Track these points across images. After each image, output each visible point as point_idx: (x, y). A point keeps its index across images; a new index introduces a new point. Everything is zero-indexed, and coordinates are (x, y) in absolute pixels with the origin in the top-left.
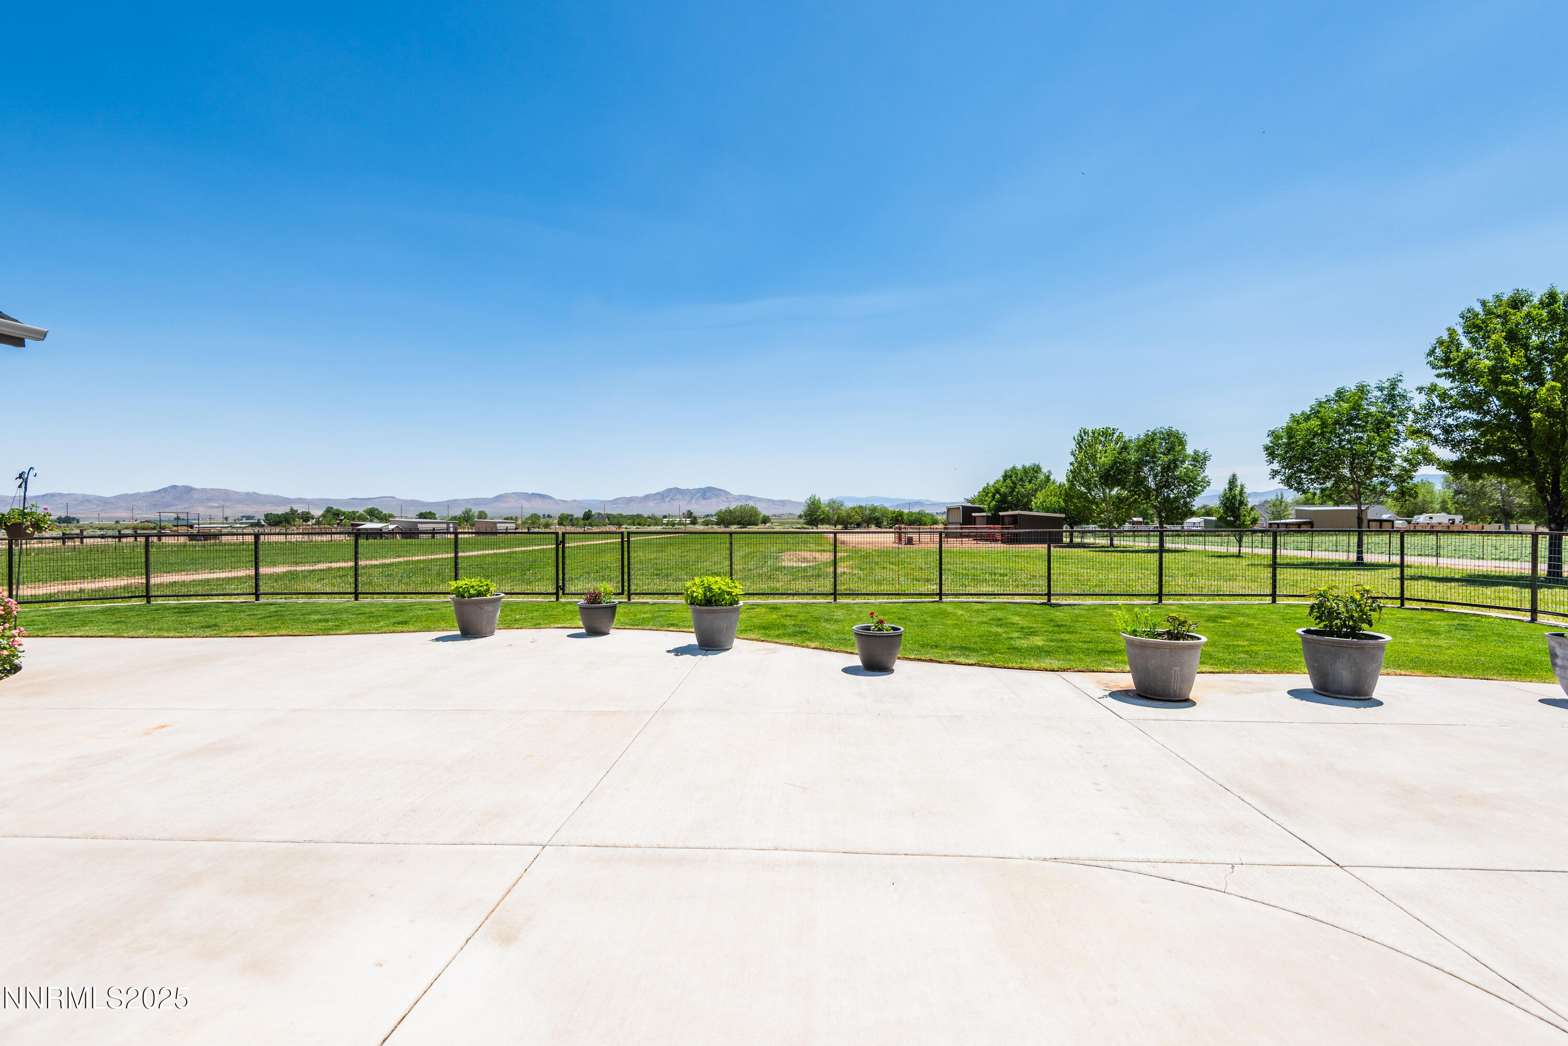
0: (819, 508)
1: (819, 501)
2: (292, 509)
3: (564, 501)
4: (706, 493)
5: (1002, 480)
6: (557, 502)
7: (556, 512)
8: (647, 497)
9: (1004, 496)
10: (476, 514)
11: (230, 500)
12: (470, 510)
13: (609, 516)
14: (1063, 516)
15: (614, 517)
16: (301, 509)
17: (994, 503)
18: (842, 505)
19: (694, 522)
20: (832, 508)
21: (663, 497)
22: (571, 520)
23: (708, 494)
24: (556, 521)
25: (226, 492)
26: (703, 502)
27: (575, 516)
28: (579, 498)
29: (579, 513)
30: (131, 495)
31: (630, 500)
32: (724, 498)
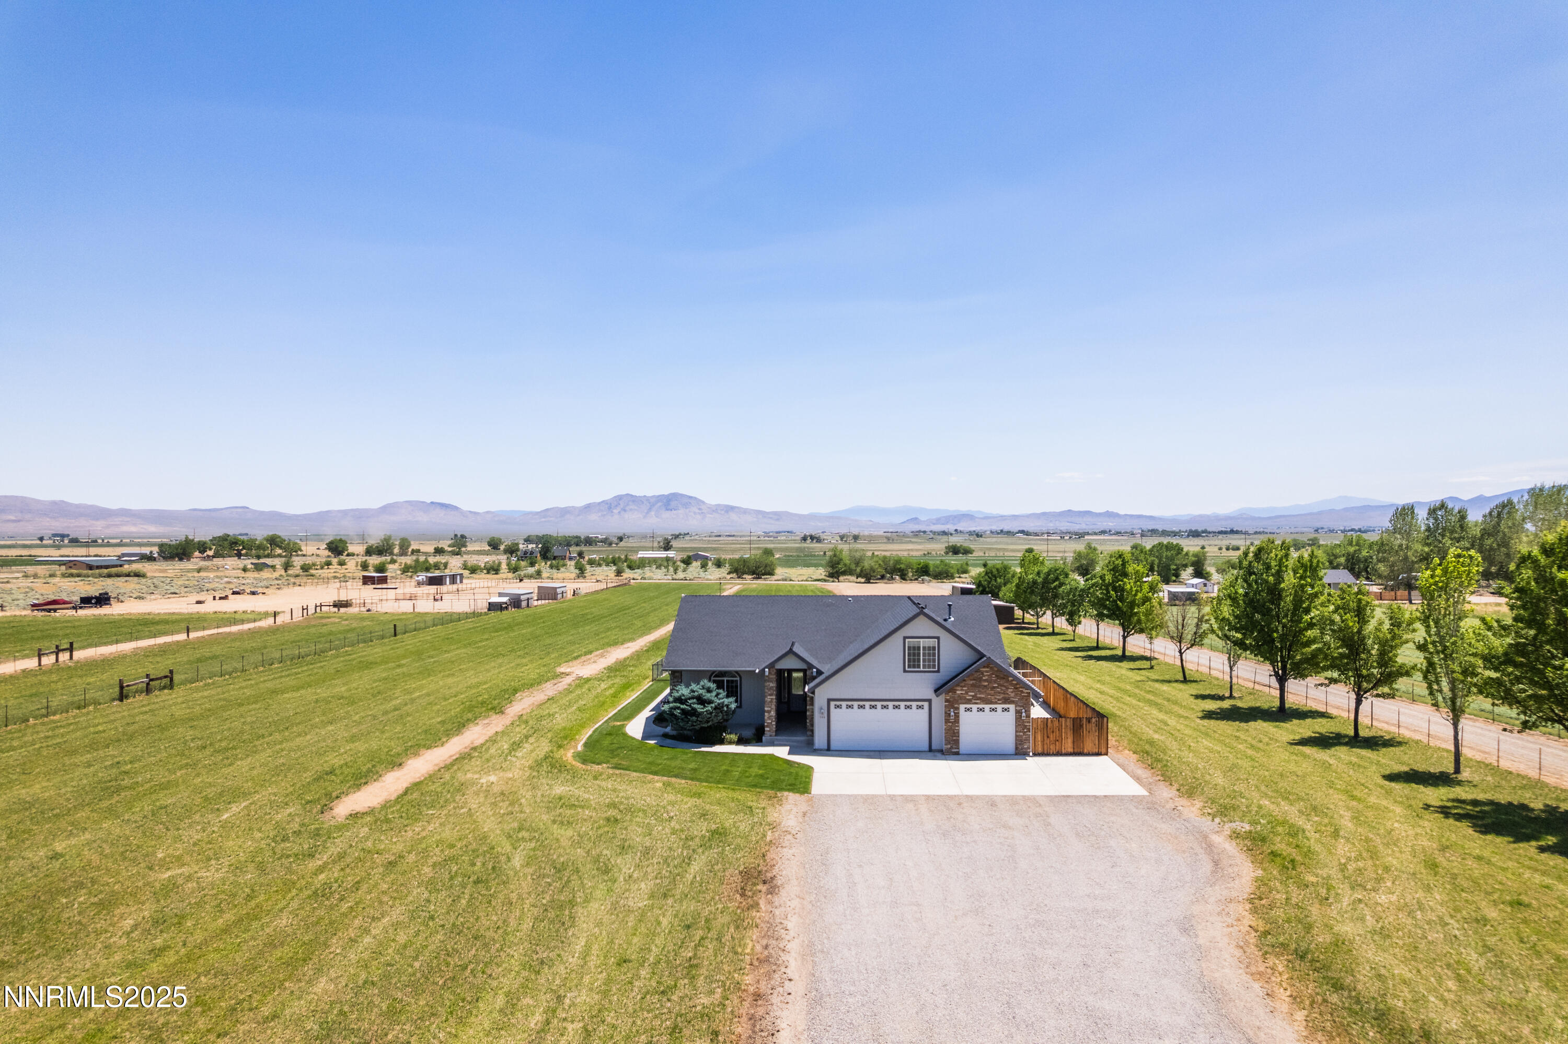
0: (841, 560)
3: (475, 513)
4: (670, 502)
8: (588, 508)
21: (610, 508)
23: (673, 504)
26: (666, 515)
31: (564, 512)
32: (695, 509)
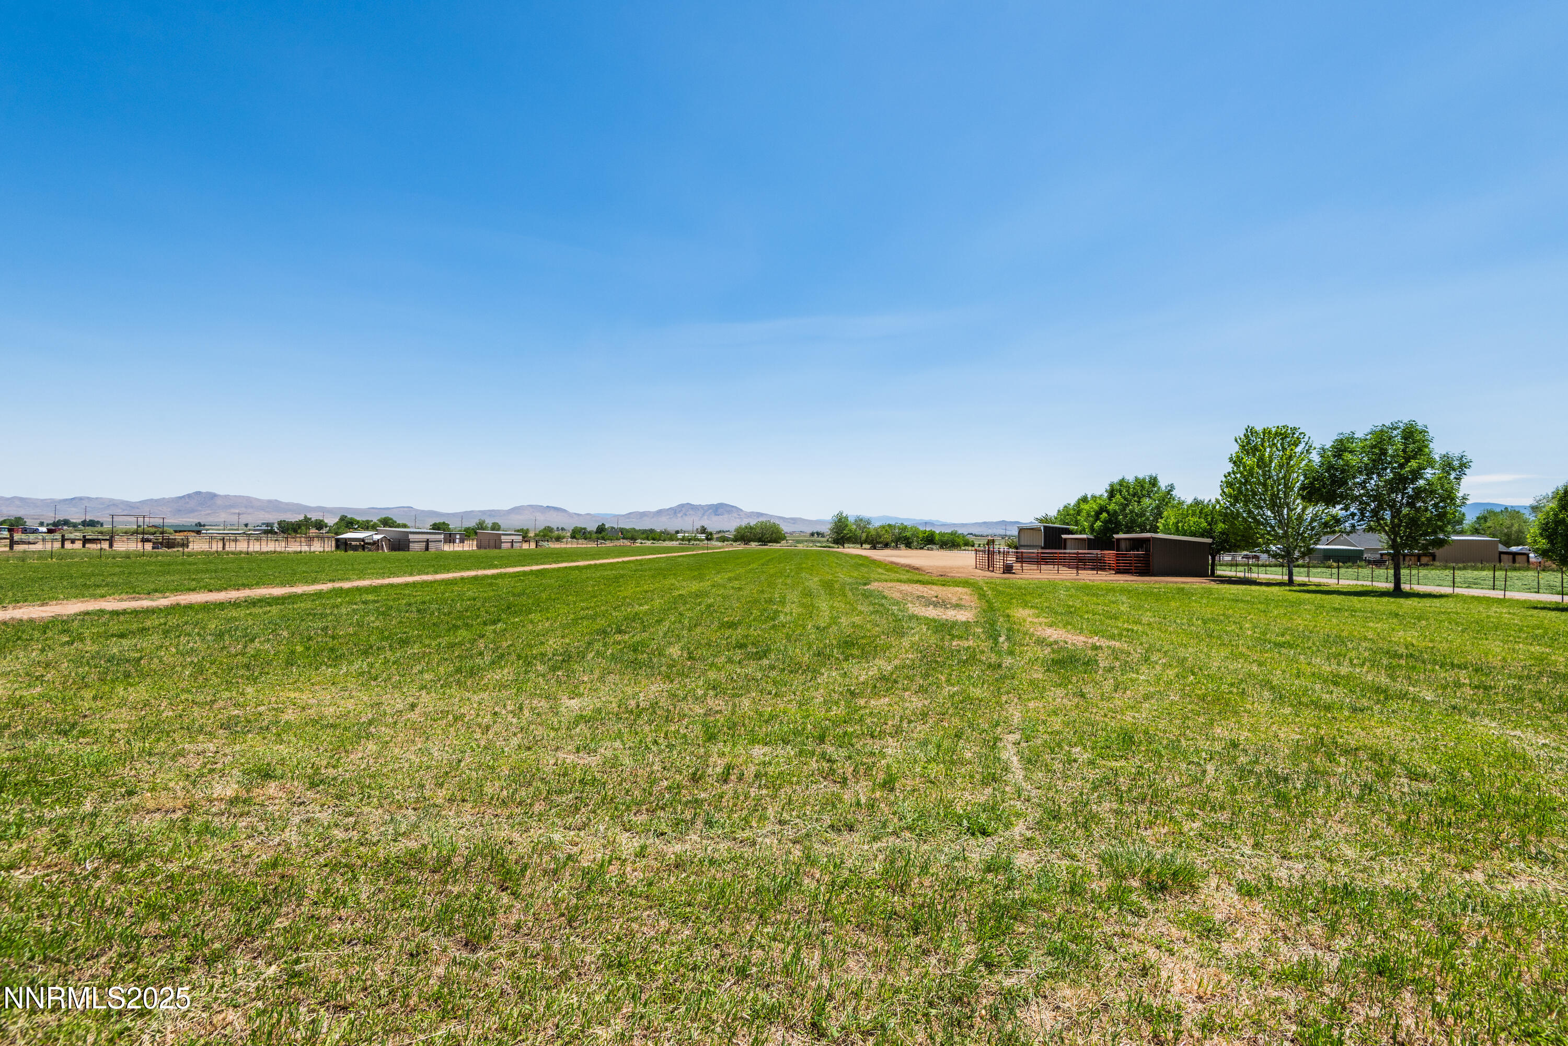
0: (847, 526)
1: (846, 518)
2: (306, 517)
3: (578, 515)
4: (718, 509)
5: (1106, 495)
6: (571, 515)
7: (570, 525)
8: (660, 512)
9: (1113, 515)
10: (490, 525)
11: (252, 507)
12: (484, 522)
13: (622, 530)
14: (1209, 541)
15: (627, 531)
16: (314, 517)
17: (1098, 523)
18: (869, 523)
19: (709, 539)
20: (858, 526)
21: (675, 513)
22: (584, 533)
23: (720, 511)
24: (569, 534)
25: (248, 499)
26: (715, 518)
27: (588, 529)
28: (593, 511)
29: (592, 527)
30: (156, 501)
31: (643, 515)
32: (735, 515)
